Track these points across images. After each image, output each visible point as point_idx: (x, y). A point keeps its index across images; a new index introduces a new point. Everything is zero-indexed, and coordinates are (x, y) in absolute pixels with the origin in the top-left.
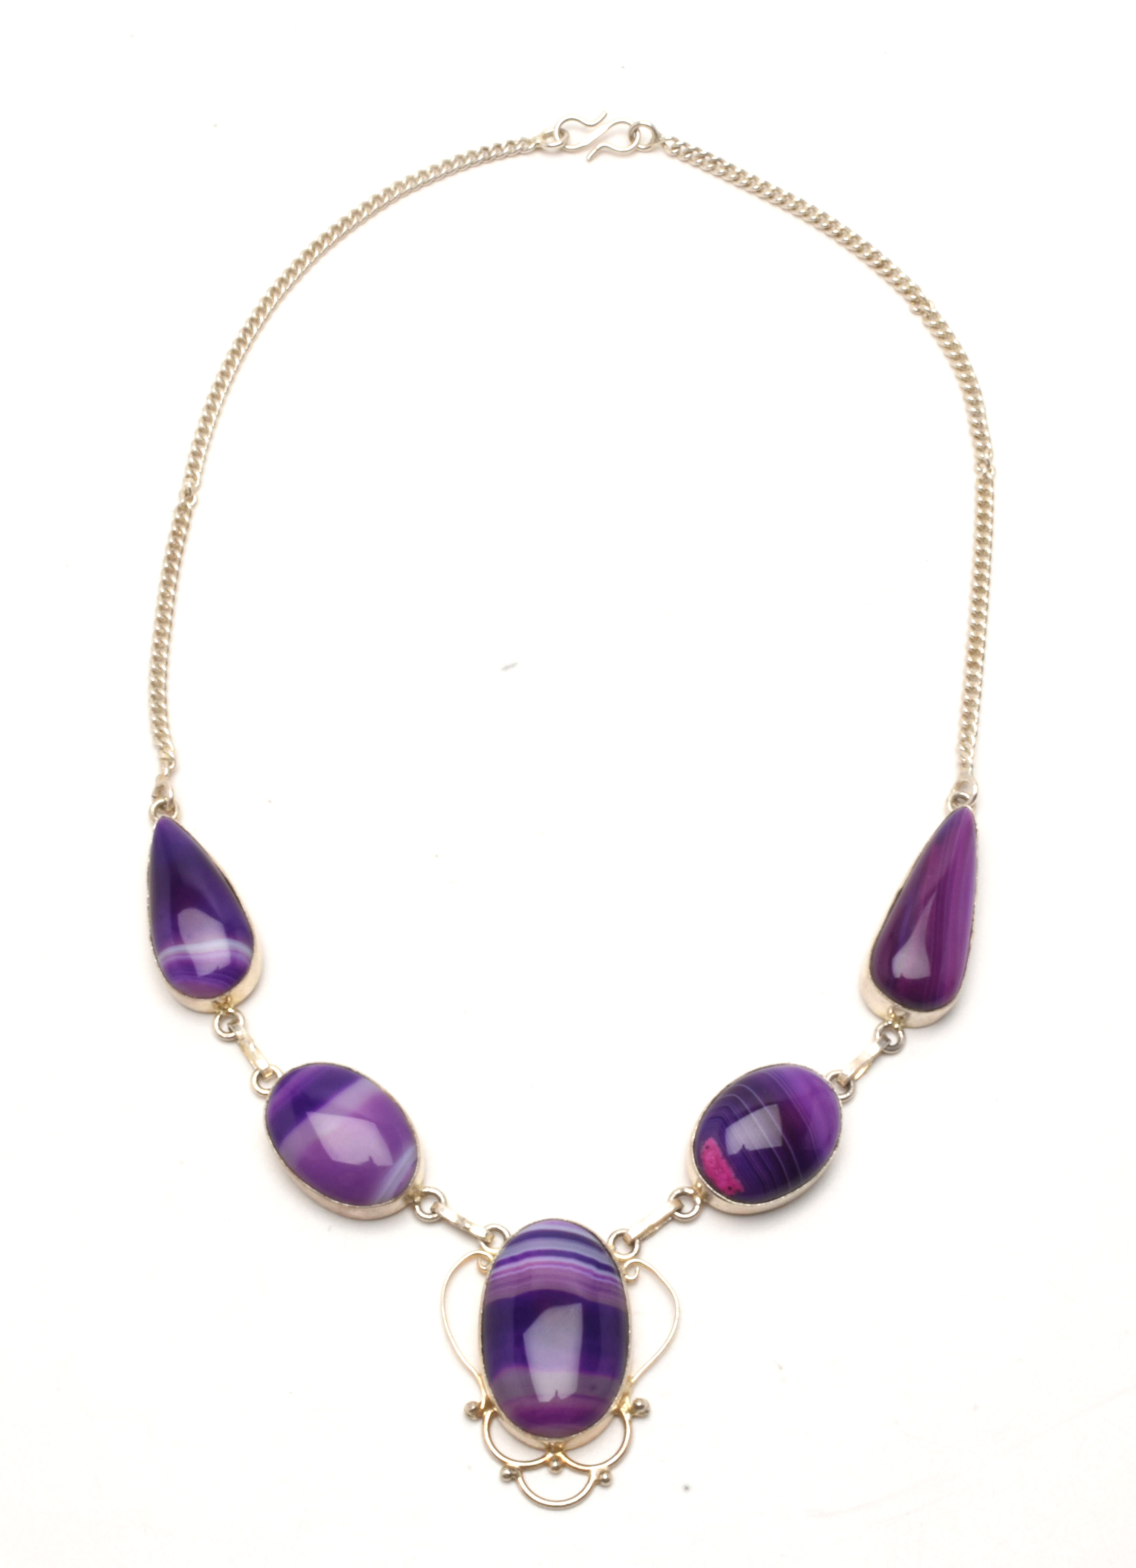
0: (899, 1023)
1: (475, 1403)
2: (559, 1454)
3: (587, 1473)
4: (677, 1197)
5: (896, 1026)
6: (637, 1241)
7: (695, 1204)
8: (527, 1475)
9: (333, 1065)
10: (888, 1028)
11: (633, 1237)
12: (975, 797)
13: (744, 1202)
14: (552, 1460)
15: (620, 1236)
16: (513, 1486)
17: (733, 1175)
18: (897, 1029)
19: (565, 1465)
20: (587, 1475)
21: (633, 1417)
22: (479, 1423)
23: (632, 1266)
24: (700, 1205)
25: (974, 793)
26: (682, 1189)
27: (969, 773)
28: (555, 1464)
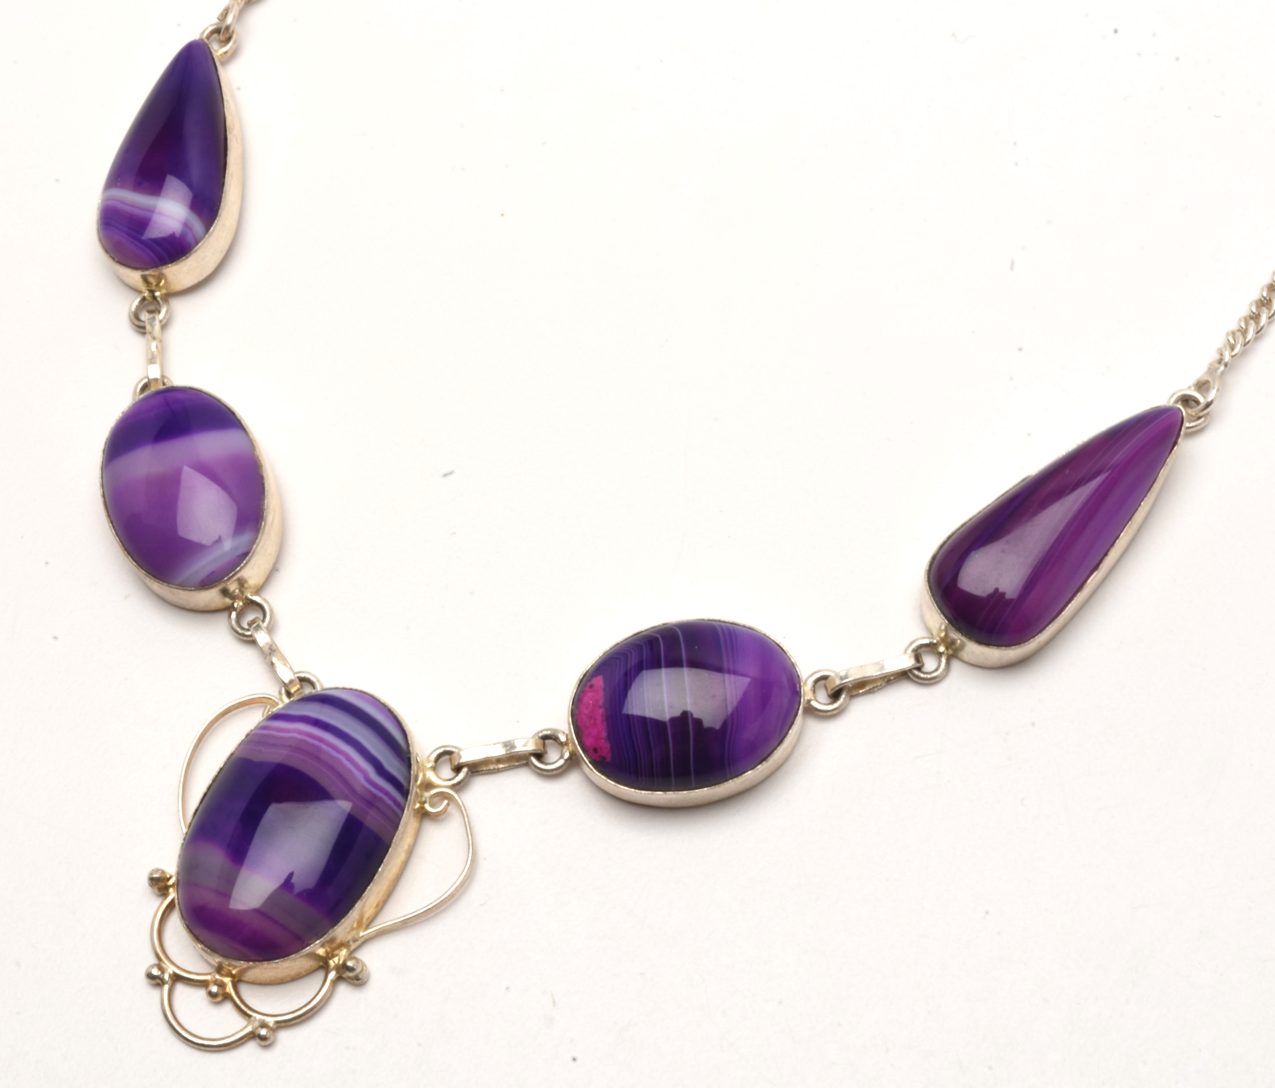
0: (947, 649)
1: (163, 872)
2: (227, 980)
3: (247, 1018)
4: (545, 738)
5: (942, 649)
6: (465, 770)
7: (562, 757)
8: (180, 989)
9: (219, 401)
10: (931, 647)
11: (463, 760)
12: (1208, 405)
13: (608, 777)
14: (216, 983)
15: (446, 754)
16: (155, 994)
17: (604, 734)
18: (940, 654)
19: (227, 997)
20: (247, 1020)
21: (339, 979)
22: (158, 901)
23: (443, 796)
24: (566, 760)
25: (1209, 399)
26: (557, 731)
27: (1219, 372)
28: (214, 989)
